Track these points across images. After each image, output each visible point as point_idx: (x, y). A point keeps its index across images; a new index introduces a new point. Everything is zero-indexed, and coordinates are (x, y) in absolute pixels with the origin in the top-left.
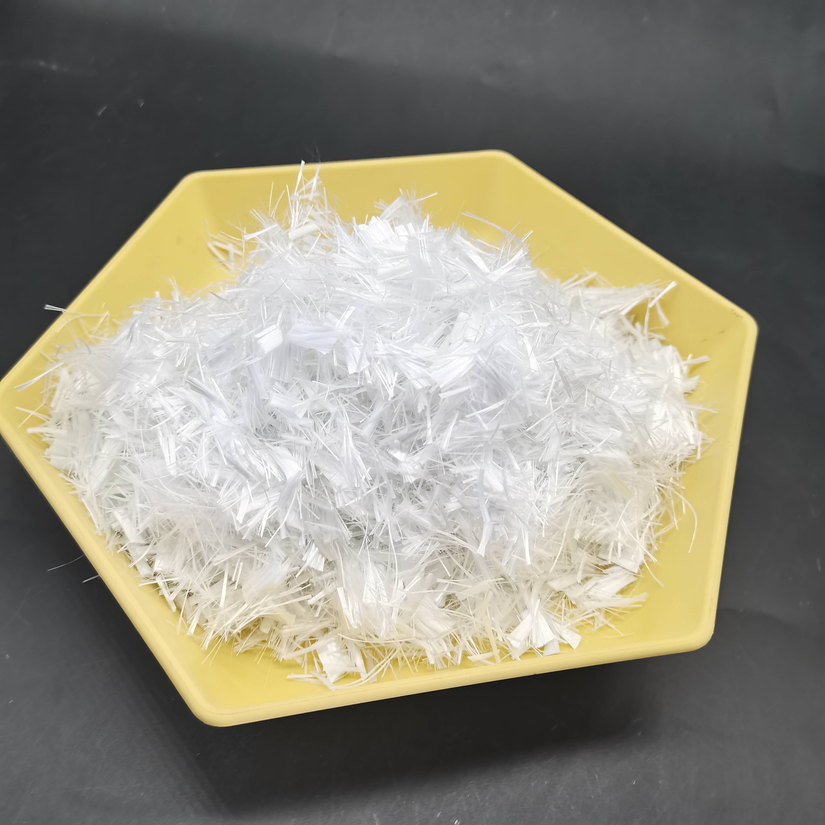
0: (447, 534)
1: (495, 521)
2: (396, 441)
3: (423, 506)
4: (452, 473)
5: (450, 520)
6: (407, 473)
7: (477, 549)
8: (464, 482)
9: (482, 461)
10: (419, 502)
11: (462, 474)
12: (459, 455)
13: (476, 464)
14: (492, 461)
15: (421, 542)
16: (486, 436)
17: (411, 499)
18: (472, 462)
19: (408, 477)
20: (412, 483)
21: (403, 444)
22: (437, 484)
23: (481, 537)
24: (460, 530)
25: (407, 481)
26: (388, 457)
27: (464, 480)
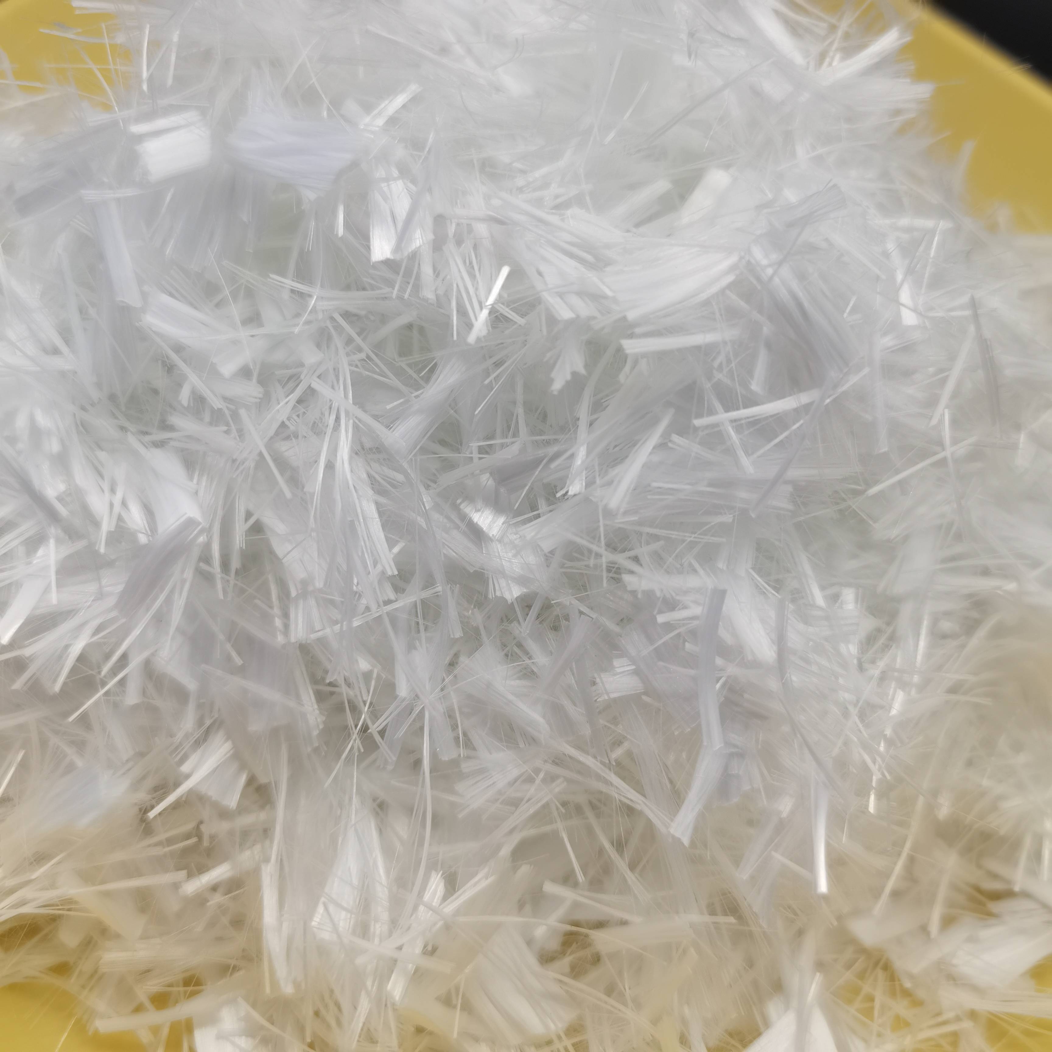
0: (589, 761)
1: (735, 746)
2: (487, 480)
3: (535, 670)
4: (629, 588)
5: (602, 722)
6: (502, 573)
7: (672, 820)
8: (661, 619)
9: (721, 565)
10: (525, 658)
11: (658, 594)
12: (656, 538)
13: (701, 572)
14: (751, 571)
15: (515, 773)
16: (743, 494)
17: (504, 646)
18: (690, 565)
19: (503, 582)
20: (509, 602)
21: (502, 490)
22: (581, 613)
23: (688, 785)
24: (629, 754)
25: (498, 594)
26: (457, 521)
27: (660, 612)
